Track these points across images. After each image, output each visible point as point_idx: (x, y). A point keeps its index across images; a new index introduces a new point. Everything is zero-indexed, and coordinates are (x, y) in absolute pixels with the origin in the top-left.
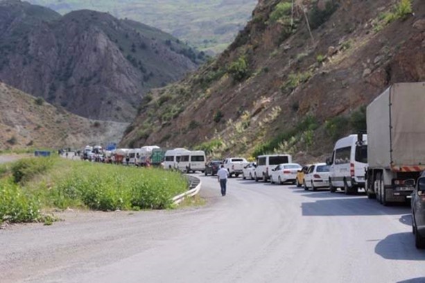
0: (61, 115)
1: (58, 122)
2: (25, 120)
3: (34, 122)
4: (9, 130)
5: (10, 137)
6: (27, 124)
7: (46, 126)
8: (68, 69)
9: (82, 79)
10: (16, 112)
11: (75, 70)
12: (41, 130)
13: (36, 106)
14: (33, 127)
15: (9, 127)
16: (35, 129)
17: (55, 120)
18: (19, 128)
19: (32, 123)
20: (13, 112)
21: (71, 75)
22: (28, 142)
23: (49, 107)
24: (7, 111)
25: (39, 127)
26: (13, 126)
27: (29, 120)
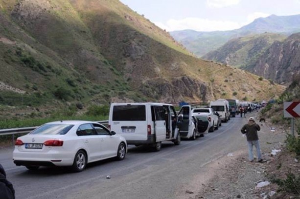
0: (272, 85)
1: (270, 89)
2: (252, 88)
3: (257, 89)
4: (244, 93)
5: (244, 97)
6: (254, 90)
7: (264, 91)
8: (288, 63)
9: (295, 67)
10: (248, 84)
11: (291, 63)
12: (261, 93)
13: (259, 81)
14: (256, 92)
15: (244, 92)
16: (257, 93)
17: (269, 88)
18: (249, 92)
19: (256, 90)
20: (247, 85)
21: (289, 66)
22: (253, 99)
23: (266, 81)
24: (244, 84)
25: (260, 91)
26: (246, 91)
27: (254, 88)
